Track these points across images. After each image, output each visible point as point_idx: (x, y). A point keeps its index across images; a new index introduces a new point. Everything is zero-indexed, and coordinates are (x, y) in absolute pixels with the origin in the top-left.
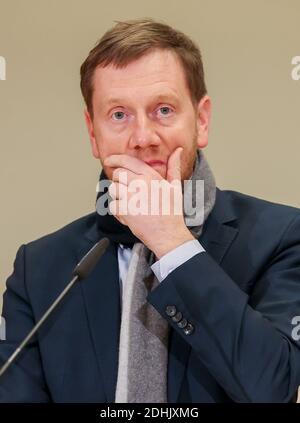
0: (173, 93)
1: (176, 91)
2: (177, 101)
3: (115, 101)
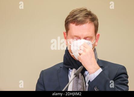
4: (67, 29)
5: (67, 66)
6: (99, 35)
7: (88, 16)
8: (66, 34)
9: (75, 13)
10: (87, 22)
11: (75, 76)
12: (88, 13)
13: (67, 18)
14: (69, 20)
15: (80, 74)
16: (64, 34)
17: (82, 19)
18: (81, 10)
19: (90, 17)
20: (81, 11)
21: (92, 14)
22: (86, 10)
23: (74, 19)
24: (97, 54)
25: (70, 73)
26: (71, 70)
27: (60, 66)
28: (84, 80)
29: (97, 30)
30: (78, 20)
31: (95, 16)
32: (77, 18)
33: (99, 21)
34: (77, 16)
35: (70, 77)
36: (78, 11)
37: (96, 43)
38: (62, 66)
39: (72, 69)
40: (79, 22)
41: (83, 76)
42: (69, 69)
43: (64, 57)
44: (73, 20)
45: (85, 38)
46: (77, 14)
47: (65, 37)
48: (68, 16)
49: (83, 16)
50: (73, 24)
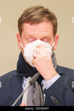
0: (49, 36)
1: (50, 35)
2: (50, 38)
3: (31, 36)
4: (21, 30)
5: (21, 74)
6: (58, 36)
7: (45, 14)
8: (19, 35)
9: (30, 11)
10: (44, 21)
11: (30, 84)
12: (45, 11)
13: (20, 18)
14: (23, 19)
15: (37, 83)
16: (17, 36)
17: (37, 18)
18: (37, 7)
19: (47, 15)
20: (37, 9)
21: (50, 12)
22: (42, 7)
23: (29, 18)
24: (56, 59)
25: (25, 82)
26: (26, 79)
27: (13, 75)
28: (41, 90)
29: (56, 30)
30: (33, 19)
31: (54, 14)
32: (32, 16)
33: (58, 21)
34: (32, 14)
35: (25, 86)
36: (33, 9)
37: (55, 47)
38: (15, 74)
39: (27, 77)
40: (34, 20)
41: (40, 86)
42: (24, 78)
43: (17, 64)
44: (27, 19)
45: (42, 39)
46: (32, 12)
47: (19, 39)
48: (22, 15)
49: (39, 14)
50: (28, 23)
